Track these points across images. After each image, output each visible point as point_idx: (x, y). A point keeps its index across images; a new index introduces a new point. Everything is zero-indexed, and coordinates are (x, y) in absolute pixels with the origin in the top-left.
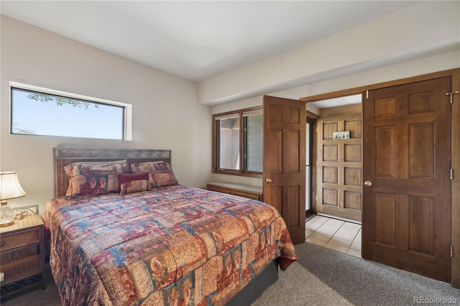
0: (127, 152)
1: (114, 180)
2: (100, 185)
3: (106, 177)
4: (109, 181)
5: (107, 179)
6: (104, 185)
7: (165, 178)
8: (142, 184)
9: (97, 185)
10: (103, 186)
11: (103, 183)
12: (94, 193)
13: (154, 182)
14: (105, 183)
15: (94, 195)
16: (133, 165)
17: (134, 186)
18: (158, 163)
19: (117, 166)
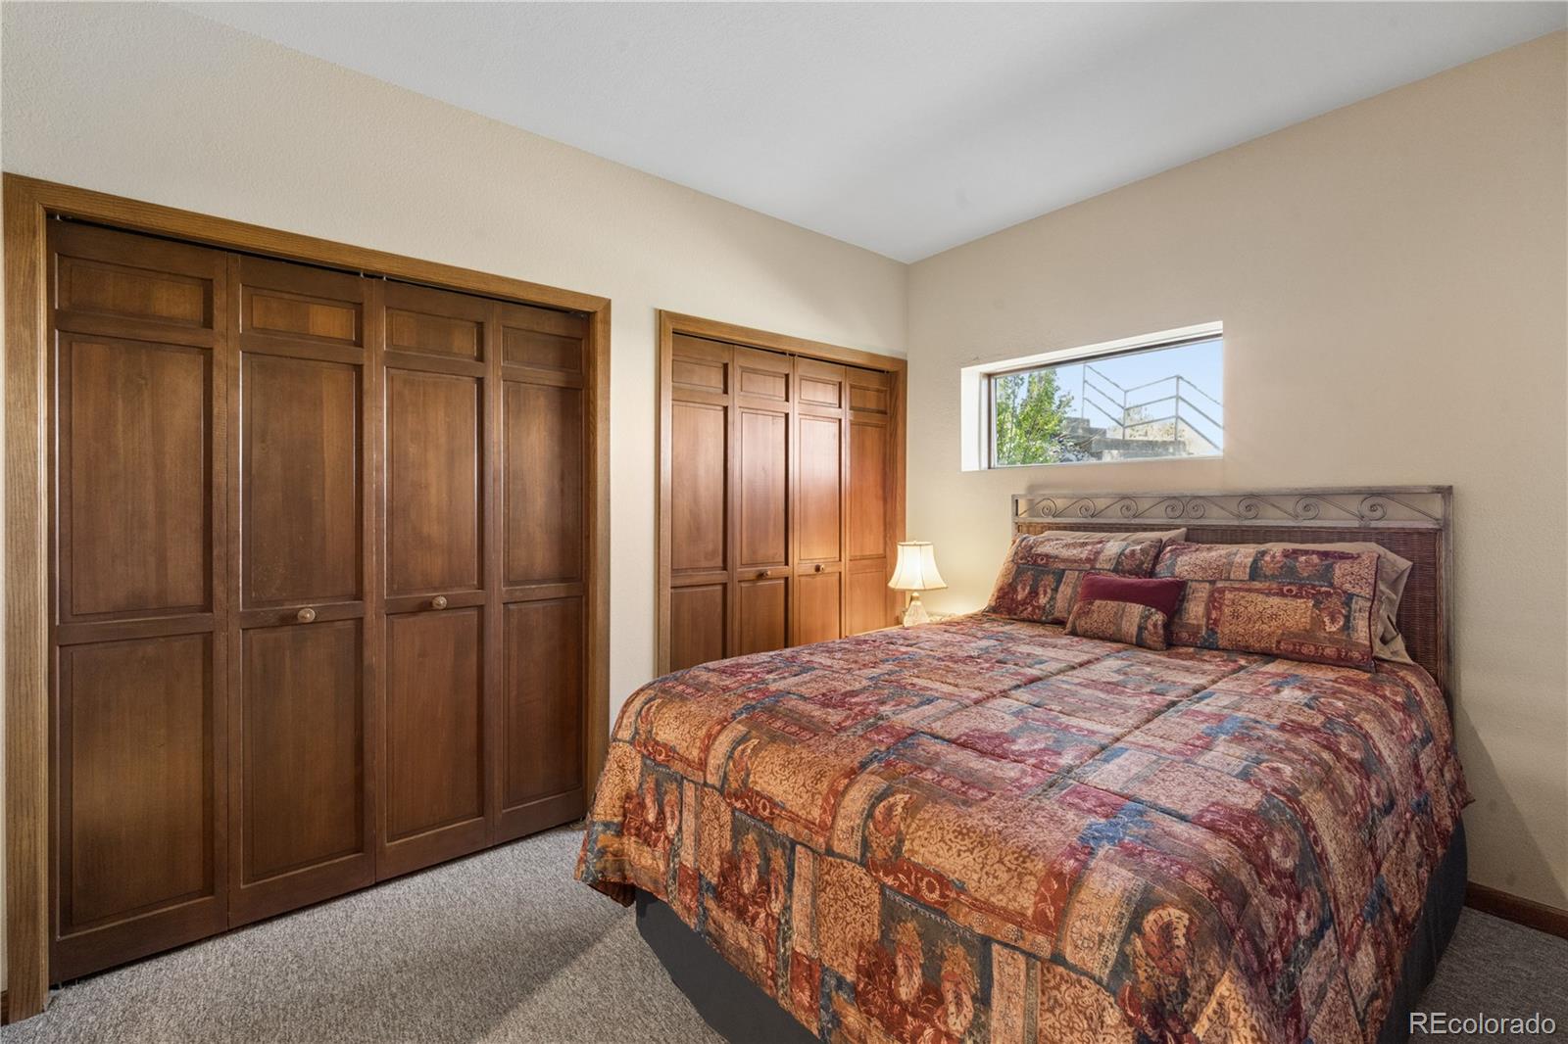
0: (1198, 502)
1: (1075, 588)
2: (1037, 594)
3: (1060, 576)
4: (1062, 588)
5: (1059, 582)
6: (1047, 599)
7: (1273, 617)
8: (1121, 617)
9: (1030, 593)
10: (1043, 600)
11: (1045, 593)
12: (1016, 614)
14: (1049, 591)
15: (1015, 617)
16: (1172, 549)
17: (1095, 615)
18: (1295, 552)
19: (1114, 546)
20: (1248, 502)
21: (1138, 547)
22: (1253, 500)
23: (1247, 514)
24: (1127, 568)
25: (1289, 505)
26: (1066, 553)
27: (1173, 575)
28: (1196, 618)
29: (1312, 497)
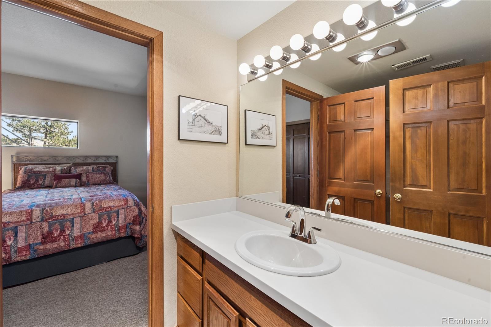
0: (74, 158)
1: (51, 178)
7: (99, 178)
8: (71, 182)
10: (40, 182)
12: (32, 187)
13: (86, 181)
16: (73, 168)
17: (63, 183)
18: (98, 167)
19: (58, 168)
20: (85, 158)
21: (65, 168)
22: (86, 157)
23: (86, 160)
24: (64, 172)
25: (93, 159)
26: (44, 170)
27: (77, 173)
28: (85, 180)
29: (97, 157)
